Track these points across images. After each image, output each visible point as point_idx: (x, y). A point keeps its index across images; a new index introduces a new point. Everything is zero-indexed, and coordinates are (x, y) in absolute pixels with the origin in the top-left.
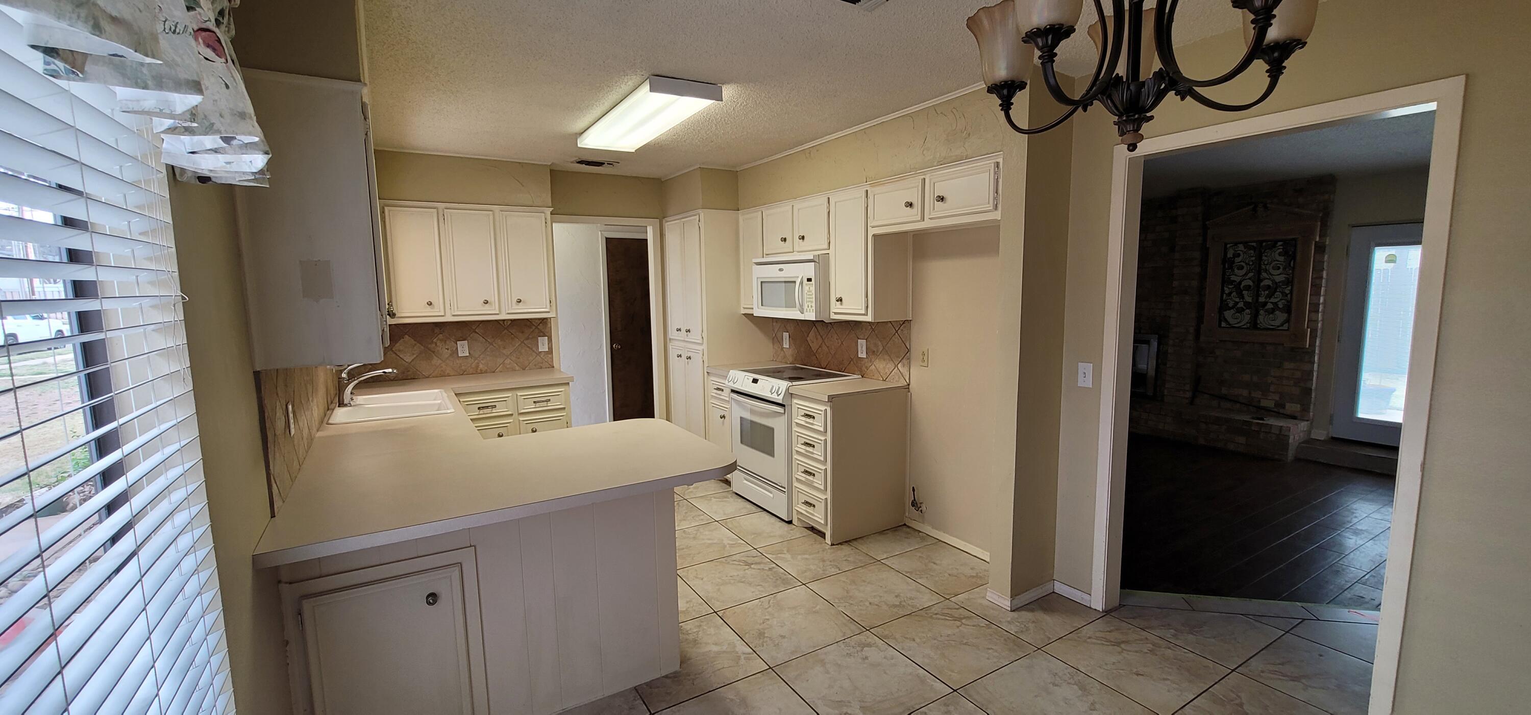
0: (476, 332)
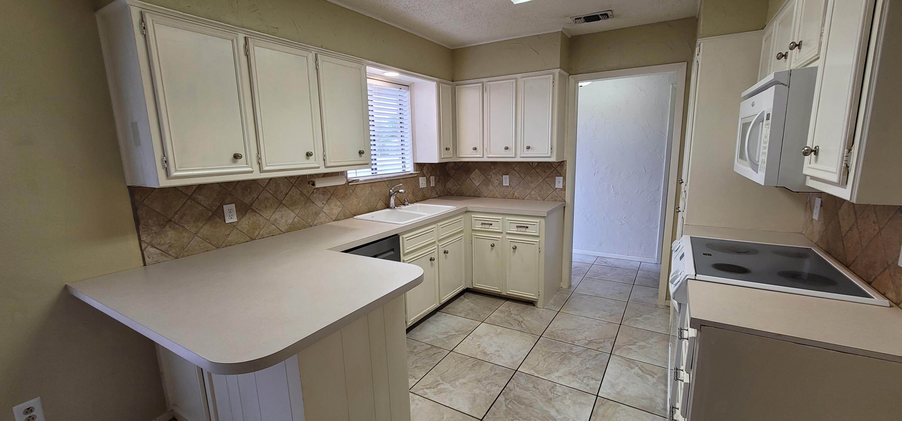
0: (515, 170)
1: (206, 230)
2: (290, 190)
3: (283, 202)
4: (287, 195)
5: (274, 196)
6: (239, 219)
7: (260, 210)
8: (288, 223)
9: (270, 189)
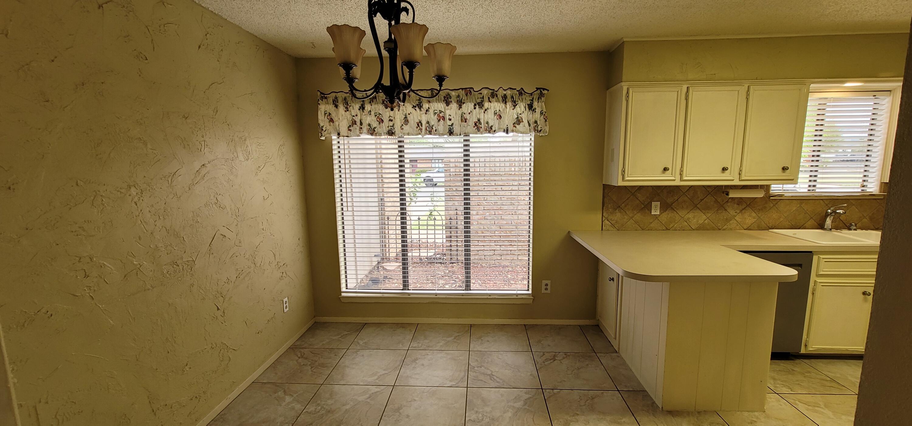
1: (638, 216)
2: (706, 197)
3: (697, 206)
4: (703, 201)
5: (691, 200)
6: (661, 213)
7: (677, 209)
8: (698, 223)
9: (689, 195)
